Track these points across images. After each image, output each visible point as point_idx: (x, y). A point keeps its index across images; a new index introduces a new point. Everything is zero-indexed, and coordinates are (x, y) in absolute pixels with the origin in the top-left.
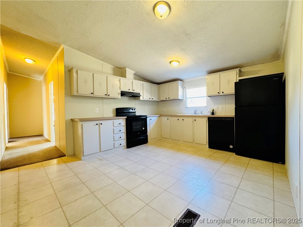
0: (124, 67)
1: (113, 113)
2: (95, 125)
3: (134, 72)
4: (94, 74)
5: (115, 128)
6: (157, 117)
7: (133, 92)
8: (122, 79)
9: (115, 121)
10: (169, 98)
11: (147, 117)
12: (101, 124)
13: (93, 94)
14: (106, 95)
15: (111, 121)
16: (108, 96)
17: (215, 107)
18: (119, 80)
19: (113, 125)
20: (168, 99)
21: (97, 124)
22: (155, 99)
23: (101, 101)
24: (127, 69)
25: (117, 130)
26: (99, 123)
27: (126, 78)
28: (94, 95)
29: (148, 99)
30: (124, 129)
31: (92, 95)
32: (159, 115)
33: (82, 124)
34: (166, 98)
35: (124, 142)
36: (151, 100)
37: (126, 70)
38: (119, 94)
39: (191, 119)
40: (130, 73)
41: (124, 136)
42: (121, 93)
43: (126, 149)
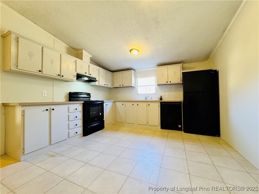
0: (80, 48)
1: (65, 98)
2: (43, 111)
3: (91, 56)
4: (44, 48)
5: (70, 114)
6: (112, 103)
7: (90, 76)
8: (78, 60)
9: (70, 106)
10: (123, 85)
11: (104, 102)
12: (53, 109)
13: (41, 72)
14: (59, 75)
15: (66, 107)
16: (62, 77)
17: (162, 94)
18: (75, 61)
19: (68, 111)
20: (121, 86)
21: (47, 110)
22: (110, 86)
23: (51, 83)
24: (84, 51)
25: (72, 116)
26: (51, 108)
27: (82, 60)
28: (43, 73)
29: (103, 85)
30: (80, 115)
31: (40, 74)
32: (114, 101)
33: (24, 110)
34: (120, 85)
35: (80, 130)
36: (105, 86)
37: (83, 53)
38: (74, 76)
39: (145, 104)
40: (86, 56)
41: (80, 123)
42: (77, 76)
43: (82, 137)
